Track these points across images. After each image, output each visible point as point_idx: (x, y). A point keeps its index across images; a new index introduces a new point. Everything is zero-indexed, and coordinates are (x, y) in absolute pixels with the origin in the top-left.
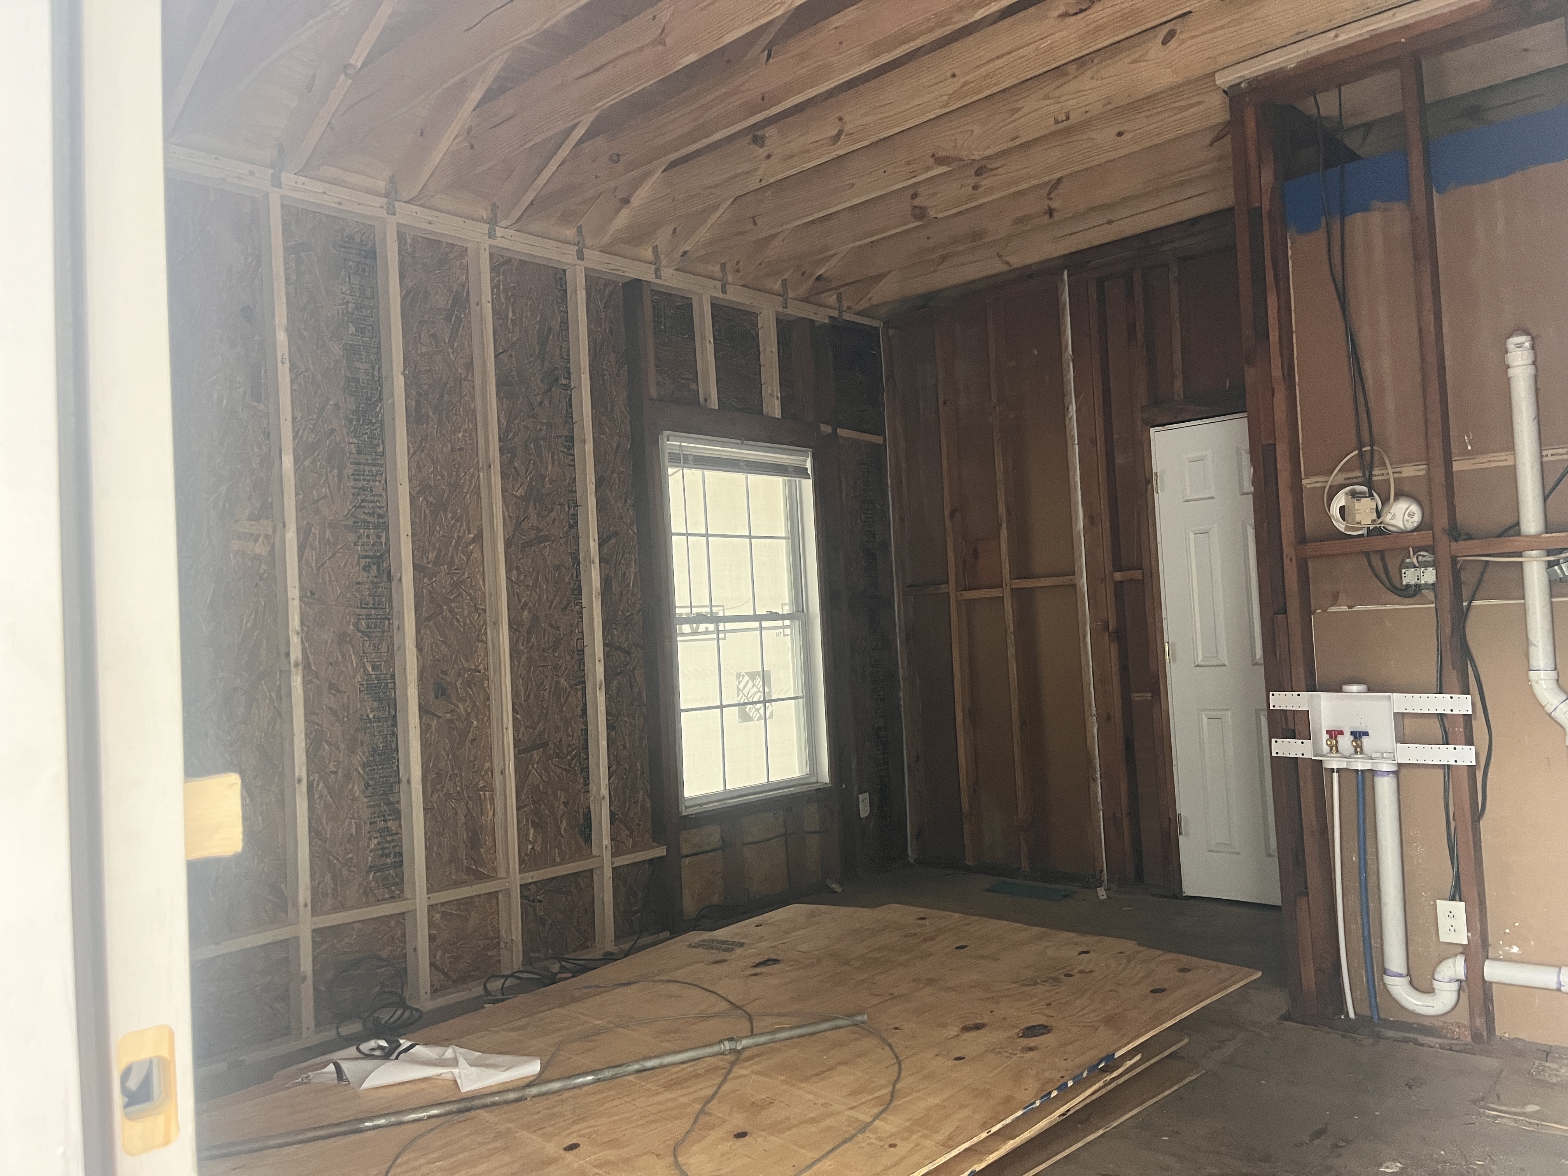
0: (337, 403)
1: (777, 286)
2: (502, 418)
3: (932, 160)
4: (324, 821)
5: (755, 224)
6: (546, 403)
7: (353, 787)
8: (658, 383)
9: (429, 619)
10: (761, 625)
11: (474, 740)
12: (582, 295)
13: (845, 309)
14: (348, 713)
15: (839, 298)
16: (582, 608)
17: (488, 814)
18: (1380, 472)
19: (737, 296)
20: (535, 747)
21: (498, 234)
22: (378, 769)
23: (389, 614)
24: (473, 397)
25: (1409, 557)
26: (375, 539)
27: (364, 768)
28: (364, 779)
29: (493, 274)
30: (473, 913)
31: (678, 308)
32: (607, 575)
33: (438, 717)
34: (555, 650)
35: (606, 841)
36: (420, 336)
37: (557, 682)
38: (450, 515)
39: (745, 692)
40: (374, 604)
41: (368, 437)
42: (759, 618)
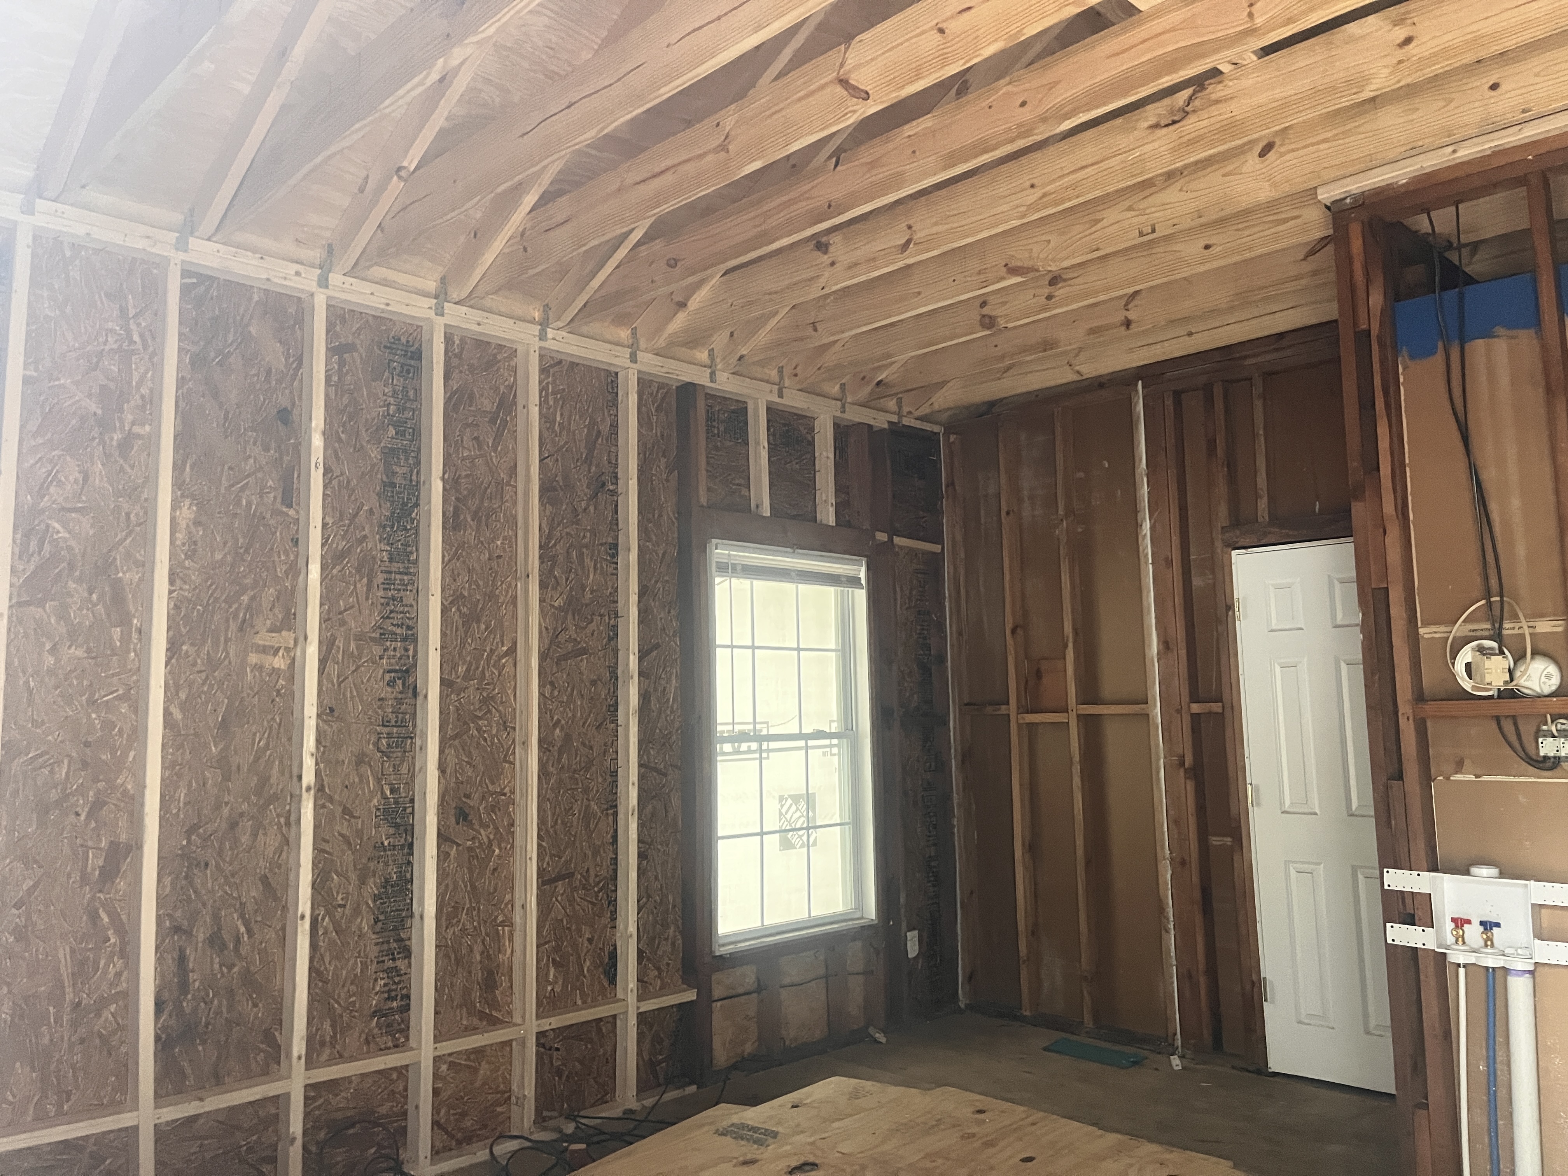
0: (371, 509)
1: (836, 390)
2: (544, 525)
3: (1004, 270)
4: (327, 960)
5: (815, 330)
6: (592, 508)
7: (362, 921)
8: (709, 489)
9: (454, 737)
10: (807, 744)
11: (495, 870)
12: (633, 399)
13: (905, 414)
14: (361, 840)
15: (899, 403)
16: (617, 726)
17: (506, 951)
18: (1511, 625)
19: (795, 401)
20: (559, 878)
21: (550, 336)
22: (390, 902)
23: (412, 733)
24: (515, 503)
25: (1546, 724)
26: (403, 652)
27: (374, 901)
28: (374, 914)
29: (542, 376)
30: (483, 1063)
31: (733, 412)
32: (646, 691)
33: (458, 845)
34: (587, 771)
35: (632, 984)
36: (462, 438)
37: (588, 806)
38: (483, 626)
39: (788, 816)
40: (396, 722)
41: (402, 544)
42: (806, 737)
